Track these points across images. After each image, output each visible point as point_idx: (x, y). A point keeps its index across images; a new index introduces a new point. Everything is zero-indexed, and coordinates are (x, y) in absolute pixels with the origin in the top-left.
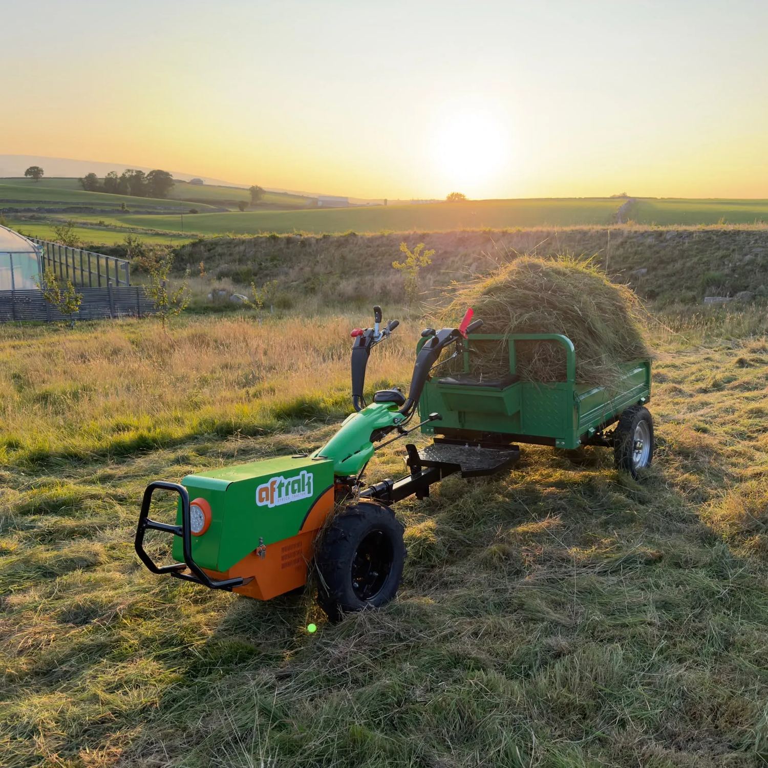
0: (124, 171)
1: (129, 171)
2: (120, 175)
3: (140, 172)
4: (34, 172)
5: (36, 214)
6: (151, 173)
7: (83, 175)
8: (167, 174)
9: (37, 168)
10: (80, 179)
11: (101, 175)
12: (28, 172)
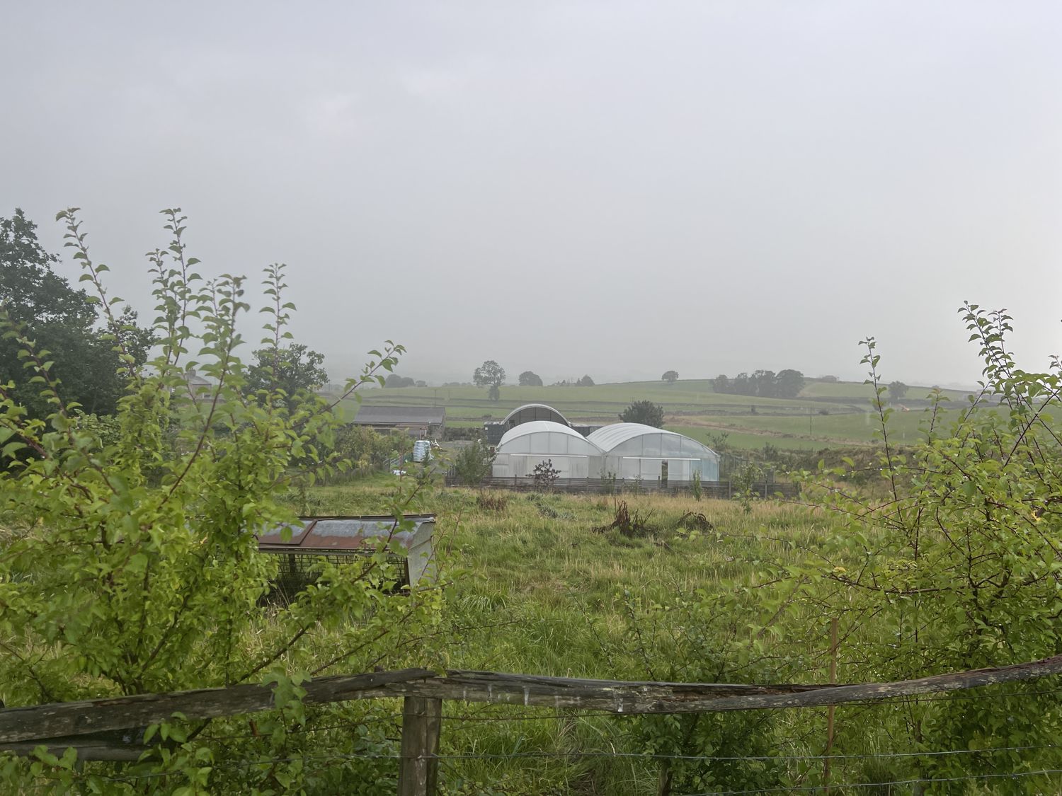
0: (753, 372)
1: (759, 372)
2: (749, 376)
3: (771, 372)
4: (671, 376)
5: (676, 417)
6: (782, 372)
7: (714, 376)
8: (798, 373)
9: (673, 372)
10: (711, 381)
11: (731, 375)
12: (665, 376)
